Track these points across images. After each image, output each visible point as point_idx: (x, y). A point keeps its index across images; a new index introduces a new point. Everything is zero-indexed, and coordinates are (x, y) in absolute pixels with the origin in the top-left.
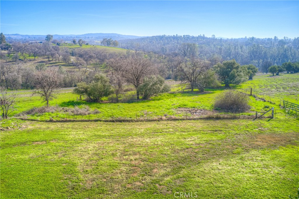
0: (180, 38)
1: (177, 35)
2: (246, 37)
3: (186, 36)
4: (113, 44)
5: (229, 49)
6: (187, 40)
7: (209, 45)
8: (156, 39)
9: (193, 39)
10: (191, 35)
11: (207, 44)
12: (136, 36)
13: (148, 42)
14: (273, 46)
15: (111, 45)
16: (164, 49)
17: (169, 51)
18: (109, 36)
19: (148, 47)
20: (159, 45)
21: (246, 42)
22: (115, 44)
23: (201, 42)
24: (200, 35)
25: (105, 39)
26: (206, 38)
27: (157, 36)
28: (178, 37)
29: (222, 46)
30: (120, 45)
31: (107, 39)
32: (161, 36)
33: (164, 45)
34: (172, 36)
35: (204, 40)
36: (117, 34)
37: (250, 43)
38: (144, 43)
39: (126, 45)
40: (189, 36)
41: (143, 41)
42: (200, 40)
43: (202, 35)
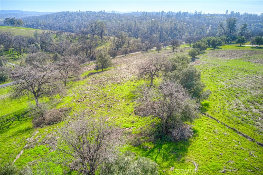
0: (83, 14)
1: (80, 11)
2: (137, 11)
3: (89, 11)
4: (18, 23)
5: (131, 25)
6: (90, 15)
7: (110, 20)
8: (61, 16)
9: (95, 15)
10: (93, 11)
11: (108, 19)
12: (39, 12)
13: (53, 19)
14: (163, 20)
15: (15, 25)
16: (70, 26)
17: (75, 27)
18: (12, 13)
19: (54, 25)
20: (65, 22)
21: (140, 17)
22: (19, 23)
23: (103, 17)
24: (101, 11)
25: (8, 18)
26: (106, 13)
27: (61, 13)
28: (82, 13)
29: (122, 21)
30: (25, 23)
31: (10, 19)
32: (65, 13)
33: (69, 21)
34: (76, 12)
35: (105, 16)
36: (20, 11)
37: (144, 18)
38: (49, 21)
39: (31, 23)
40: (91, 12)
41: (48, 18)
42: (102, 15)
43: (103, 11)
